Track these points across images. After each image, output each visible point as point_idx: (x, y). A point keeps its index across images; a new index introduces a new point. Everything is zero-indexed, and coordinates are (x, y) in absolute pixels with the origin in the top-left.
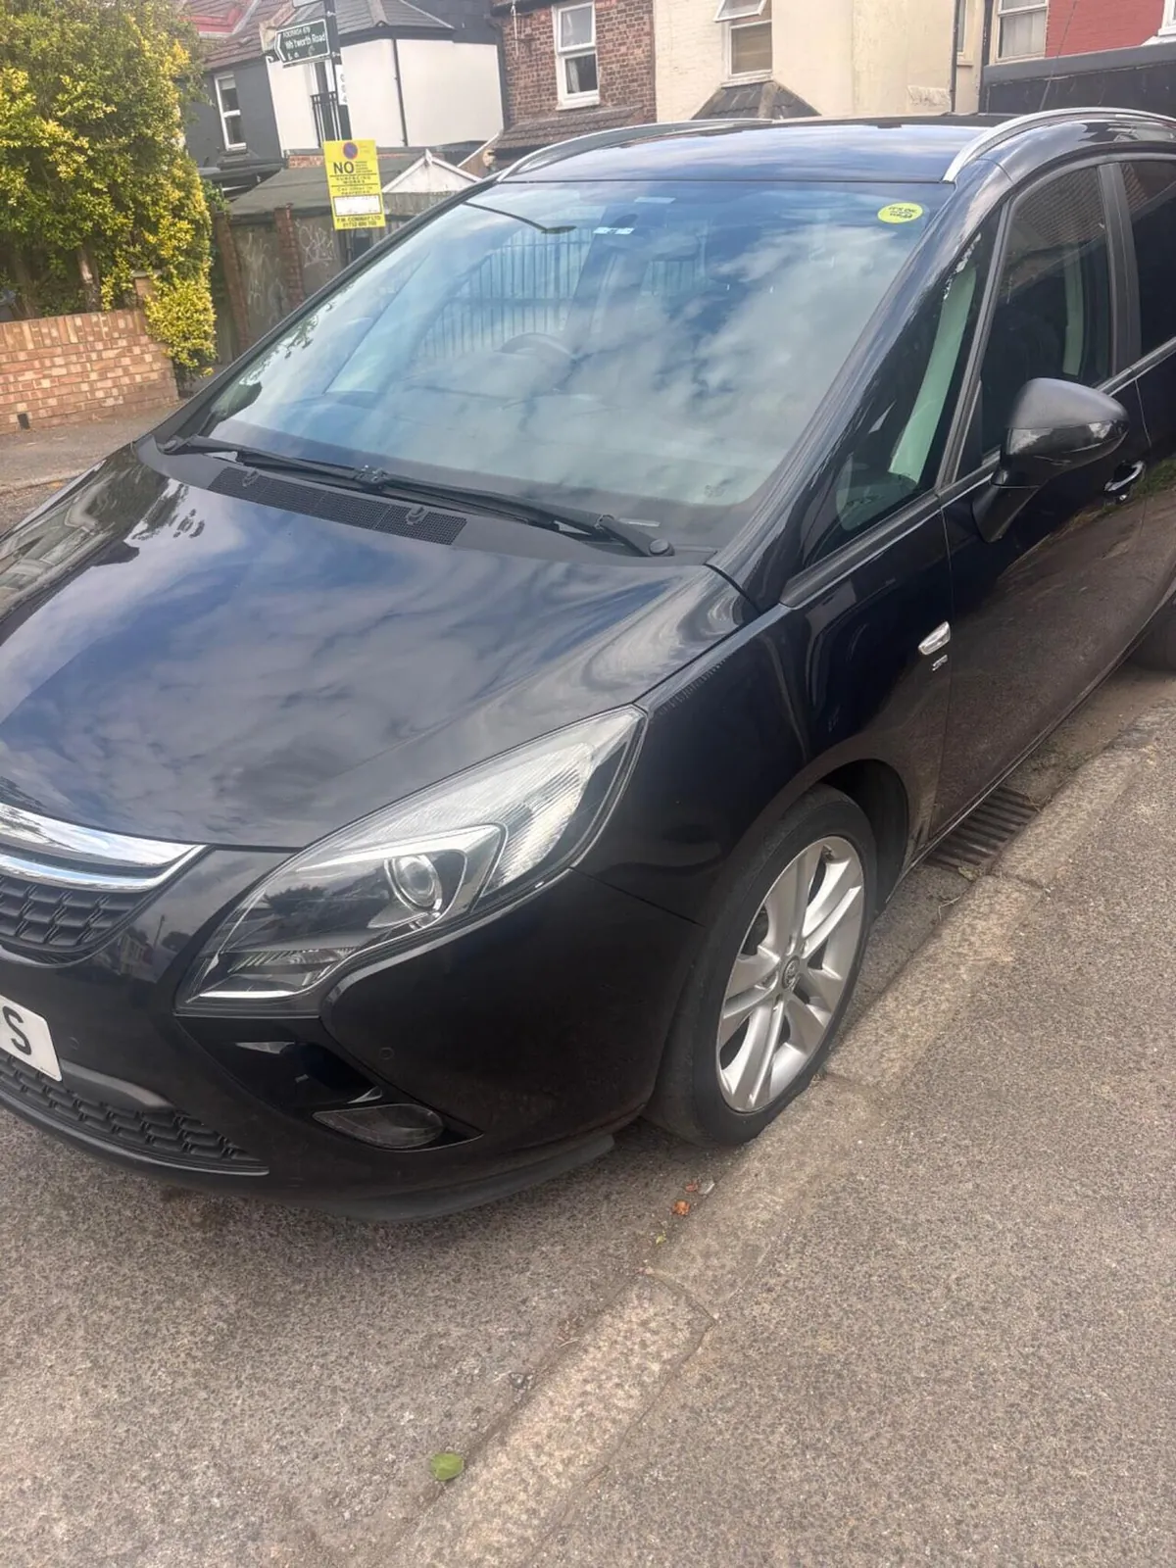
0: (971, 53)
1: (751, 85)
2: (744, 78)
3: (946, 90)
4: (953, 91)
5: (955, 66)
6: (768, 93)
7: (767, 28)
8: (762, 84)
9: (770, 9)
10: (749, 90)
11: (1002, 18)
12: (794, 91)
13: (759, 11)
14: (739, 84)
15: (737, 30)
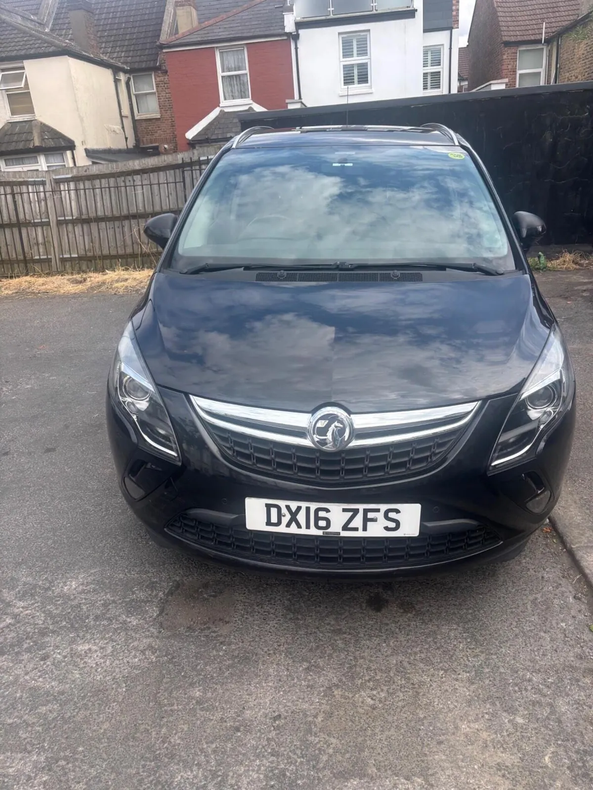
0: (126, 111)
1: (25, 121)
2: (18, 118)
3: (120, 127)
4: (123, 128)
5: (121, 117)
6: (36, 125)
7: (28, 94)
8: (32, 121)
9: (28, 85)
10: (24, 124)
11: (136, 96)
12: (50, 125)
13: (22, 86)
14: (17, 121)
15: (9, 94)
